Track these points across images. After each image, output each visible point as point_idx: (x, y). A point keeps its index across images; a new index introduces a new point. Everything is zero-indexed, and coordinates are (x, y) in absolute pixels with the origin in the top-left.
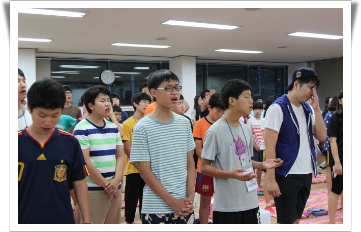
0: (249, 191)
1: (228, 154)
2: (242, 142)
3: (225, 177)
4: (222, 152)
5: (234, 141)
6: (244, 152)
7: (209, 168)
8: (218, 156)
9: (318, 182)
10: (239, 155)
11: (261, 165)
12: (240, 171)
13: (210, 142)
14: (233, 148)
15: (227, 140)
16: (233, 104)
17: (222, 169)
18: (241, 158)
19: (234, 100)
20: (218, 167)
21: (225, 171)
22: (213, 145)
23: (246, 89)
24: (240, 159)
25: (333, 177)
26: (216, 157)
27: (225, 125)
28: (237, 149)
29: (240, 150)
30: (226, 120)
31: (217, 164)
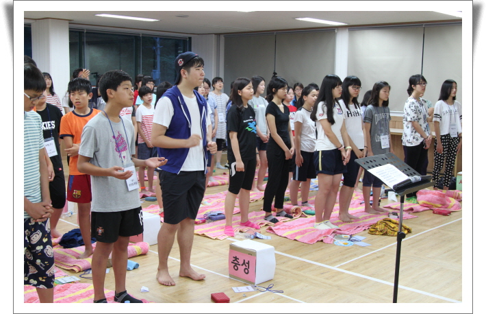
0: (130, 189)
1: (107, 151)
2: (122, 138)
3: (104, 175)
4: (101, 149)
5: (114, 137)
6: (125, 149)
7: (88, 166)
8: (96, 153)
9: (220, 183)
10: (119, 152)
11: (145, 163)
12: (117, 170)
13: (88, 138)
14: (113, 145)
15: (106, 136)
16: (112, 96)
17: (100, 166)
18: (122, 156)
19: (113, 91)
20: (97, 164)
21: (103, 168)
22: (91, 141)
23: (125, 80)
24: (120, 156)
25: (230, 176)
26: (94, 154)
27: (105, 120)
28: (117, 145)
29: (121, 147)
30: (107, 115)
31: (96, 162)
